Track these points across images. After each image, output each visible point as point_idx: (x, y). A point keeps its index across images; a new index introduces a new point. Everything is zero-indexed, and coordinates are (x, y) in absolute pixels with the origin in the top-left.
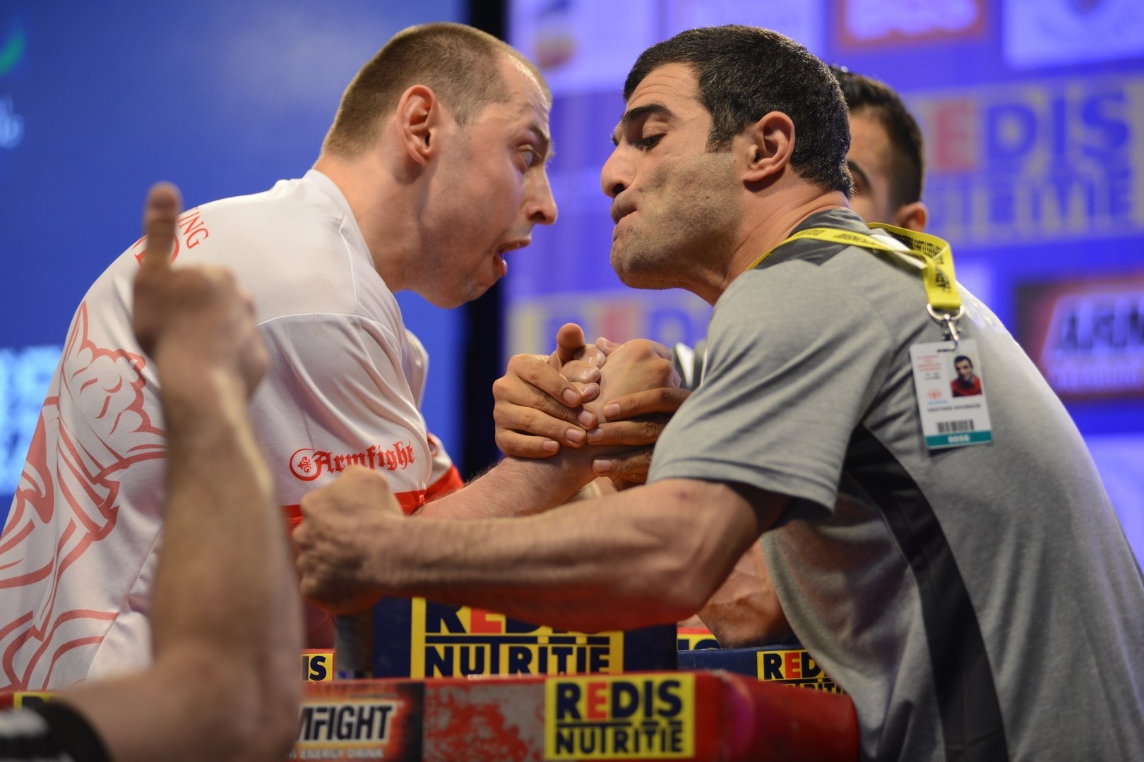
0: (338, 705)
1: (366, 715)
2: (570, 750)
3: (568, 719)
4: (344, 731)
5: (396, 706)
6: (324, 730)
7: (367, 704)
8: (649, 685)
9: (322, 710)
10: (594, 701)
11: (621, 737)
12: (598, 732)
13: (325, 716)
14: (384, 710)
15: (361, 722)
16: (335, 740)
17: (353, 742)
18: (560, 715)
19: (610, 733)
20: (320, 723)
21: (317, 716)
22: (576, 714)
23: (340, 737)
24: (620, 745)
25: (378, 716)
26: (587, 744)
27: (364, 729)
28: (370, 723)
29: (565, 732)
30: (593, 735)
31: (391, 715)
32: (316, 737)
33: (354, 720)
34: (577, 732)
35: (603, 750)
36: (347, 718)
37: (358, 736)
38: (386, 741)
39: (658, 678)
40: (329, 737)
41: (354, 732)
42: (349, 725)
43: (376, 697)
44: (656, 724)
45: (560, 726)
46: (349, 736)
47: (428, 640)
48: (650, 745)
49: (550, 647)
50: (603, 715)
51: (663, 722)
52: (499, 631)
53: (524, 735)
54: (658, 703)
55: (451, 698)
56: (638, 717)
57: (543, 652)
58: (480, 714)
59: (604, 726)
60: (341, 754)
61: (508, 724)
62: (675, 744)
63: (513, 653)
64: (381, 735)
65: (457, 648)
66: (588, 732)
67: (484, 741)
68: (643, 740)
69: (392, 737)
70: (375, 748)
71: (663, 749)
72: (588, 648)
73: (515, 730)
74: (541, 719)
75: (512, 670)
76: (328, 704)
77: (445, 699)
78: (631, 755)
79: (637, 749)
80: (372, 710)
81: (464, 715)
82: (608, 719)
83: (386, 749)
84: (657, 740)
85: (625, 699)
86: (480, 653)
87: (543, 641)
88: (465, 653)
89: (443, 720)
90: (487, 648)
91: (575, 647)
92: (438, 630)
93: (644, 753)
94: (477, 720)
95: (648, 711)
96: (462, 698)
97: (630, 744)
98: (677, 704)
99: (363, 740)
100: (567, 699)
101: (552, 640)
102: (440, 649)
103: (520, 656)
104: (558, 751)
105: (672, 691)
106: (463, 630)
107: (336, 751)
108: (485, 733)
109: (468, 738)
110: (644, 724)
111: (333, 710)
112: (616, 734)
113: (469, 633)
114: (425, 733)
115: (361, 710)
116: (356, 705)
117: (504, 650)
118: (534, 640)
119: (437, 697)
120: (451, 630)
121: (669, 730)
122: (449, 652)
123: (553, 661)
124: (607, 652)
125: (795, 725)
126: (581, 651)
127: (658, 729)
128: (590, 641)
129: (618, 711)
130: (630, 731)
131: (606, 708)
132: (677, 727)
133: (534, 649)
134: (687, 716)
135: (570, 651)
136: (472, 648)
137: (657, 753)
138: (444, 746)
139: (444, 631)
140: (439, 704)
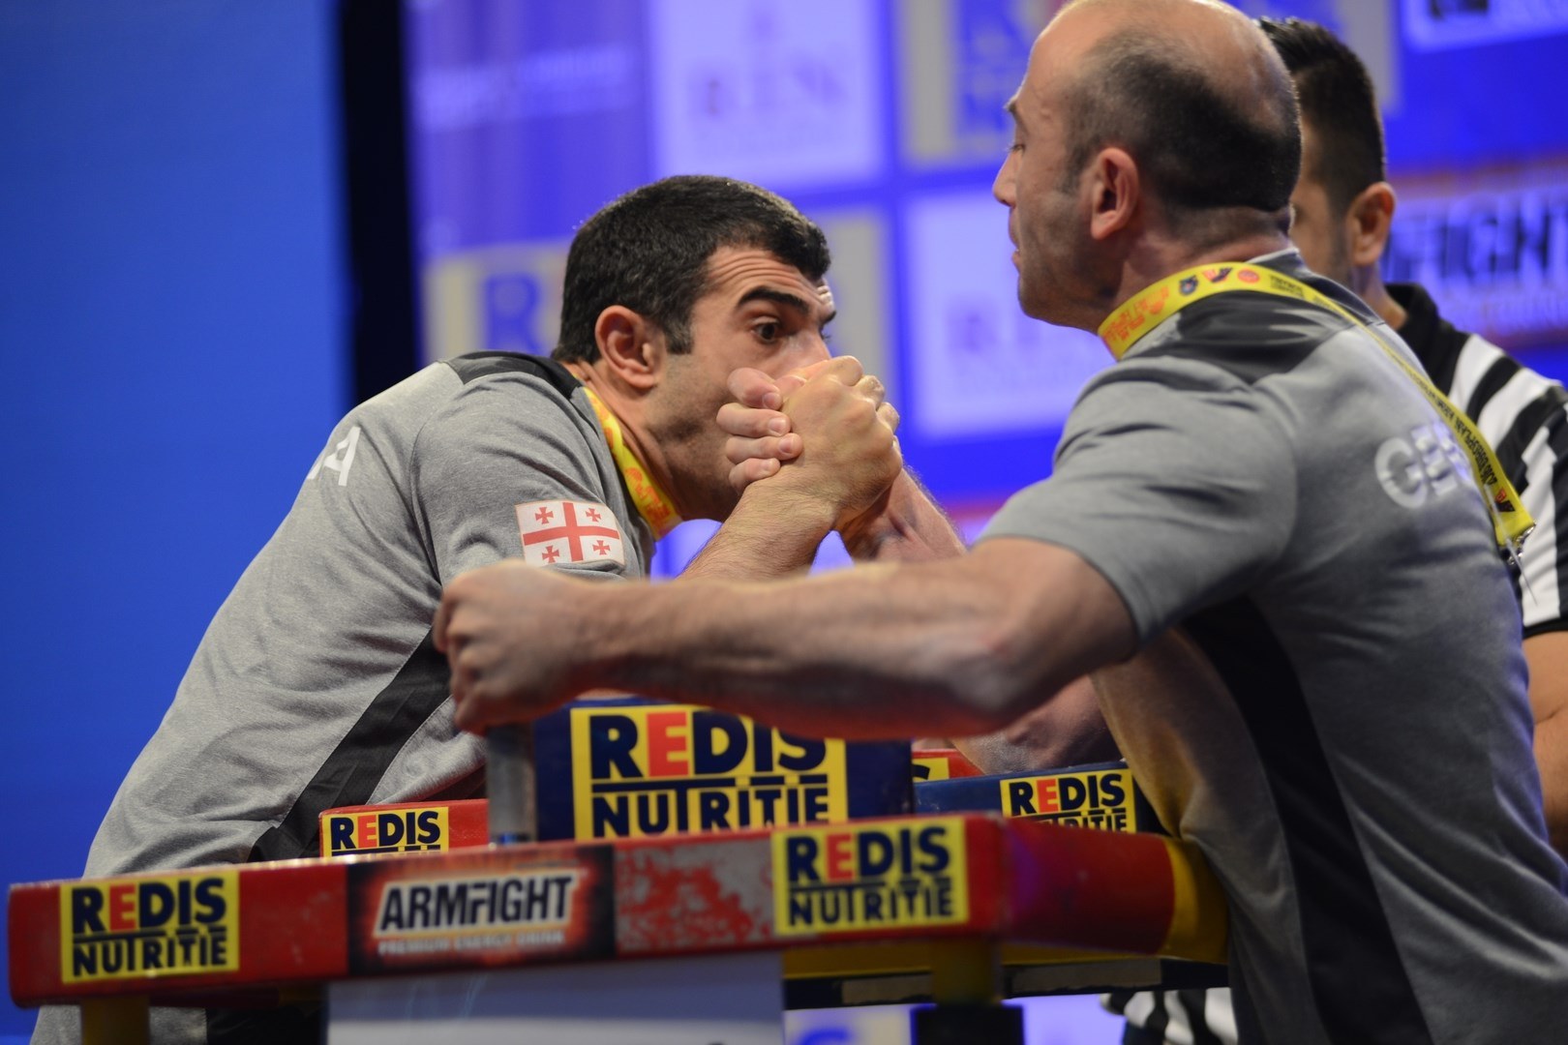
0: (501, 879)
1: (538, 889)
2: (808, 919)
3: (804, 881)
4: (511, 910)
5: (577, 876)
6: (483, 912)
7: (539, 875)
8: (905, 835)
9: (479, 886)
10: (835, 857)
11: (872, 902)
12: (843, 897)
13: (484, 894)
14: (562, 882)
15: (532, 898)
16: (499, 924)
17: (522, 925)
18: (793, 876)
19: (859, 897)
20: (477, 903)
21: (473, 895)
22: (813, 875)
23: (506, 918)
24: (872, 910)
25: (554, 890)
26: (830, 910)
27: (537, 908)
28: (544, 899)
29: (801, 899)
30: (837, 901)
31: (571, 888)
32: (474, 920)
33: (523, 896)
34: (816, 898)
35: (851, 917)
36: (513, 894)
37: (529, 916)
38: (567, 920)
39: (917, 825)
40: (491, 918)
41: (523, 912)
42: (517, 904)
43: (551, 865)
44: (917, 882)
45: (794, 890)
46: (517, 917)
47: (596, 788)
48: (911, 908)
49: (752, 791)
50: (848, 874)
51: (927, 880)
52: (685, 772)
53: (747, 904)
54: (919, 856)
55: (649, 863)
56: (894, 875)
57: (743, 797)
58: (689, 880)
59: (850, 889)
60: (508, 941)
61: (725, 892)
62: (943, 905)
63: (705, 800)
64: (560, 913)
65: (633, 798)
66: (829, 897)
67: (695, 915)
68: (902, 903)
69: (575, 915)
70: (552, 931)
71: (928, 912)
72: (801, 790)
73: (735, 899)
74: (768, 882)
75: (706, 824)
76: (487, 877)
77: (640, 864)
78: (887, 923)
79: (894, 914)
80: (547, 883)
81: (667, 884)
82: (856, 878)
83: (567, 932)
84: (920, 902)
85: (876, 853)
86: (663, 802)
87: (743, 782)
88: (643, 803)
89: (641, 890)
90: (672, 795)
91: (784, 790)
92: (607, 775)
93: (904, 920)
94: (684, 889)
95: (907, 867)
96: (663, 862)
97: (885, 909)
98: (943, 856)
99: (537, 921)
100: (800, 857)
101: (754, 781)
102: (611, 799)
103: (715, 804)
104: (792, 922)
105: (936, 840)
106: (637, 773)
107: (501, 936)
108: (697, 904)
109: (675, 911)
110: (903, 883)
111: (494, 887)
112: (867, 898)
113: (647, 777)
114: (618, 908)
115: (532, 884)
116: (524, 877)
117: (694, 797)
118: (731, 783)
119: (631, 863)
120: (624, 774)
121: (934, 890)
122: (623, 803)
123: (756, 808)
124: (824, 792)
125: (1083, 875)
126: (793, 795)
127: (920, 889)
128: (804, 780)
129: (867, 868)
130: (884, 893)
131: (851, 865)
132: (945, 885)
133: (732, 794)
134: (957, 870)
135: (777, 794)
136: (653, 796)
137: (920, 919)
138: (643, 923)
139: (616, 776)
140: (634, 870)
